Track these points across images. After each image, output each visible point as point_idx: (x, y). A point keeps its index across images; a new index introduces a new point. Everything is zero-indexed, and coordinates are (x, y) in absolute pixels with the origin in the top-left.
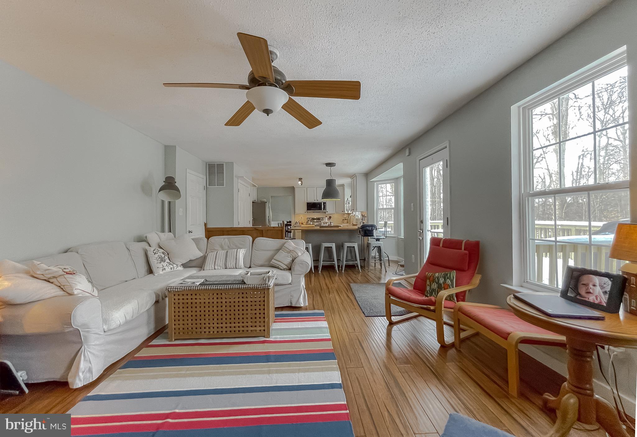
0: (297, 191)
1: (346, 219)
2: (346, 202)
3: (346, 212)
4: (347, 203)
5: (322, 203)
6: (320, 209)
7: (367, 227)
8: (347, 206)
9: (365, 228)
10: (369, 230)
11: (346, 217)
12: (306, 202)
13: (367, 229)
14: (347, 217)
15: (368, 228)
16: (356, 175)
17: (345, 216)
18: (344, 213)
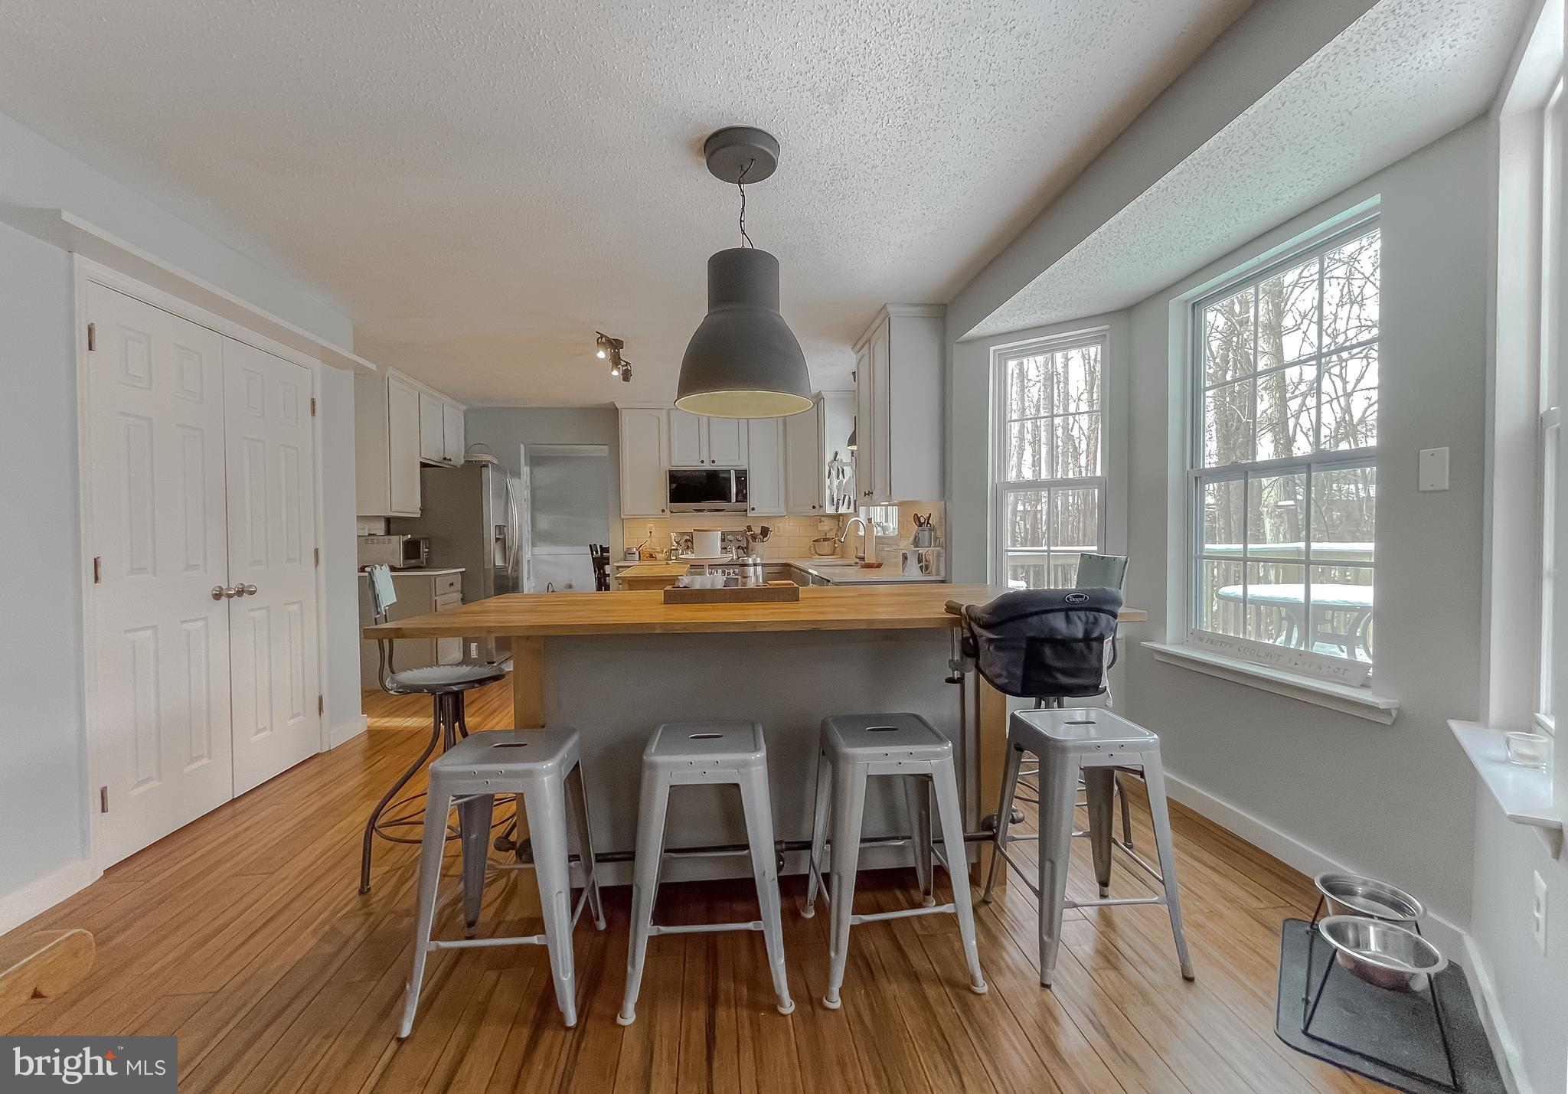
0: (628, 424)
1: (828, 540)
2: (830, 467)
3: (830, 510)
4: (834, 473)
5: (733, 472)
6: (724, 496)
7: (1050, 616)
8: (832, 486)
9: (1032, 627)
10: (1064, 645)
11: (826, 528)
12: (666, 466)
13: (1053, 630)
14: (831, 530)
15: (1058, 622)
16: (890, 309)
17: (827, 526)
18: (820, 512)
